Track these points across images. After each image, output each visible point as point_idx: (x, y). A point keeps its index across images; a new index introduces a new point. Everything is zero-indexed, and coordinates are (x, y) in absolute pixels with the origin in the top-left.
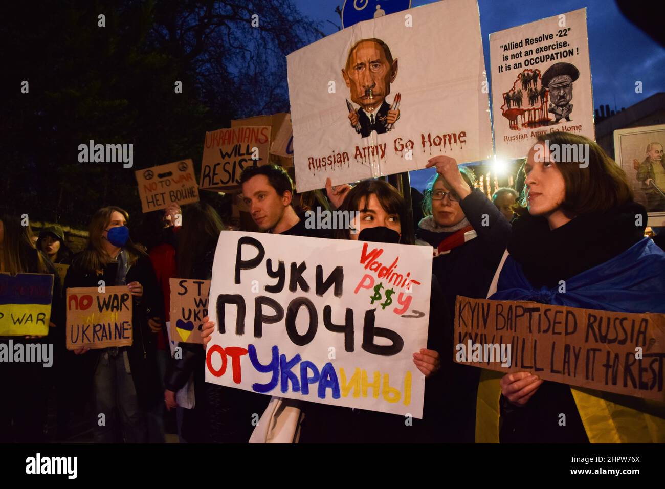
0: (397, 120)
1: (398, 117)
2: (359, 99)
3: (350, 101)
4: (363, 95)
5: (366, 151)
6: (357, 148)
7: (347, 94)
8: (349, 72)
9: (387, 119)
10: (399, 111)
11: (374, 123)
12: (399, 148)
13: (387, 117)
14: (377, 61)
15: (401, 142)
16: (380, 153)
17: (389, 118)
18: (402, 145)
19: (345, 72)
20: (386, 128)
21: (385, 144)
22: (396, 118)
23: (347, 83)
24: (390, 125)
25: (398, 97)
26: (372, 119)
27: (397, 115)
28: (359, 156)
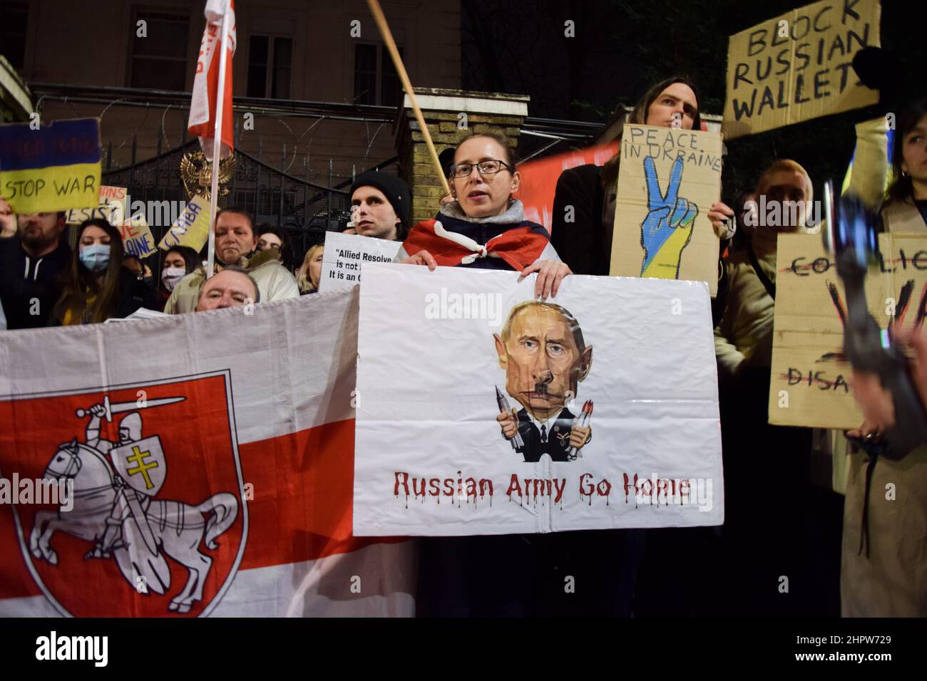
0: (585, 443)
1: (587, 439)
2: (522, 394)
3: (504, 392)
4: (531, 390)
5: (531, 486)
6: (514, 478)
7: (500, 379)
8: (507, 344)
9: (569, 439)
10: (590, 430)
11: (547, 441)
12: (588, 490)
13: (569, 434)
14: (559, 342)
15: (591, 481)
16: (555, 493)
17: (572, 437)
18: (592, 486)
19: (501, 341)
20: (568, 453)
21: (564, 480)
22: (584, 439)
23: (502, 361)
24: (574, 450)
25: (588, 407)
26: (544, 432)
27: (587, 434)
28: (516, 491)
